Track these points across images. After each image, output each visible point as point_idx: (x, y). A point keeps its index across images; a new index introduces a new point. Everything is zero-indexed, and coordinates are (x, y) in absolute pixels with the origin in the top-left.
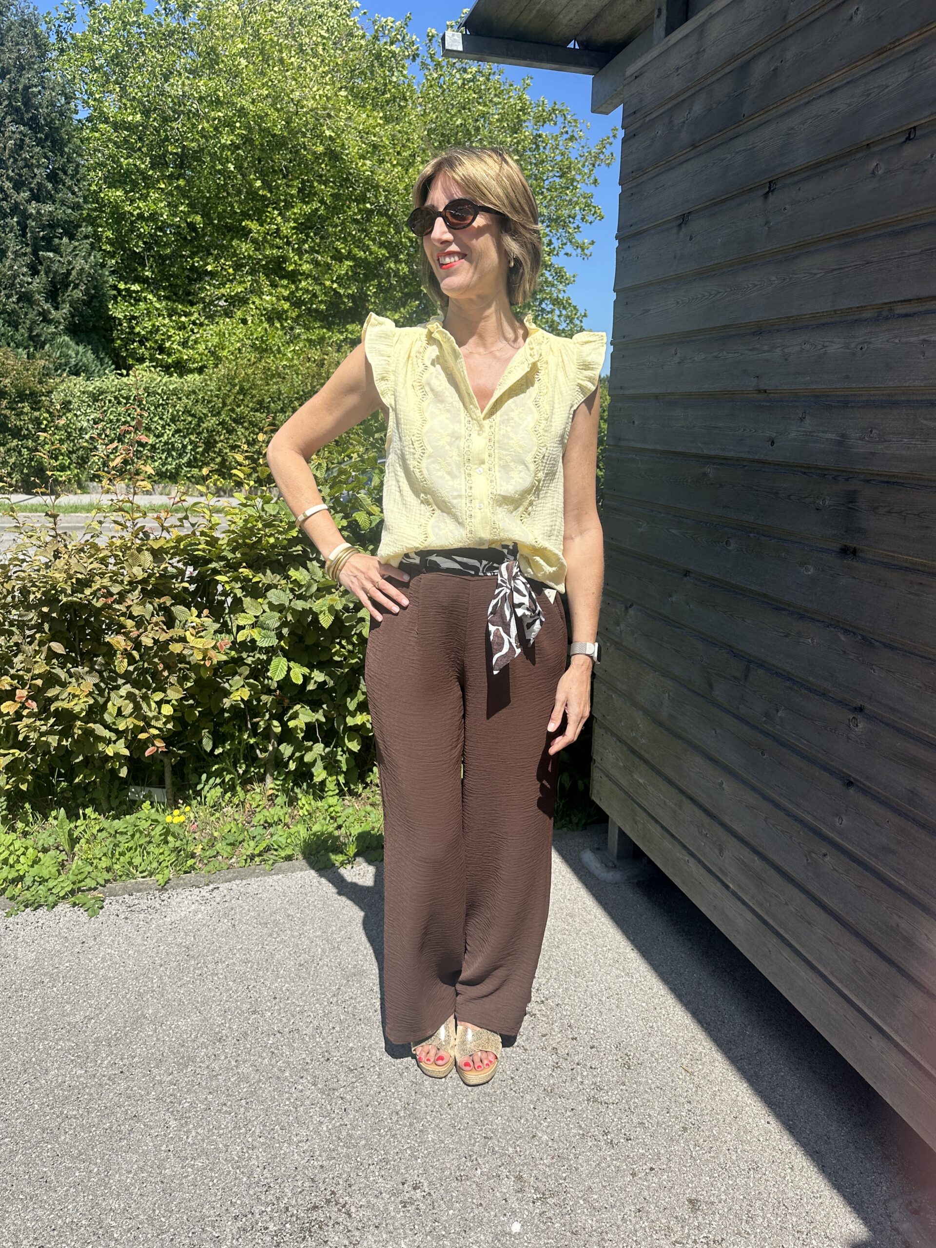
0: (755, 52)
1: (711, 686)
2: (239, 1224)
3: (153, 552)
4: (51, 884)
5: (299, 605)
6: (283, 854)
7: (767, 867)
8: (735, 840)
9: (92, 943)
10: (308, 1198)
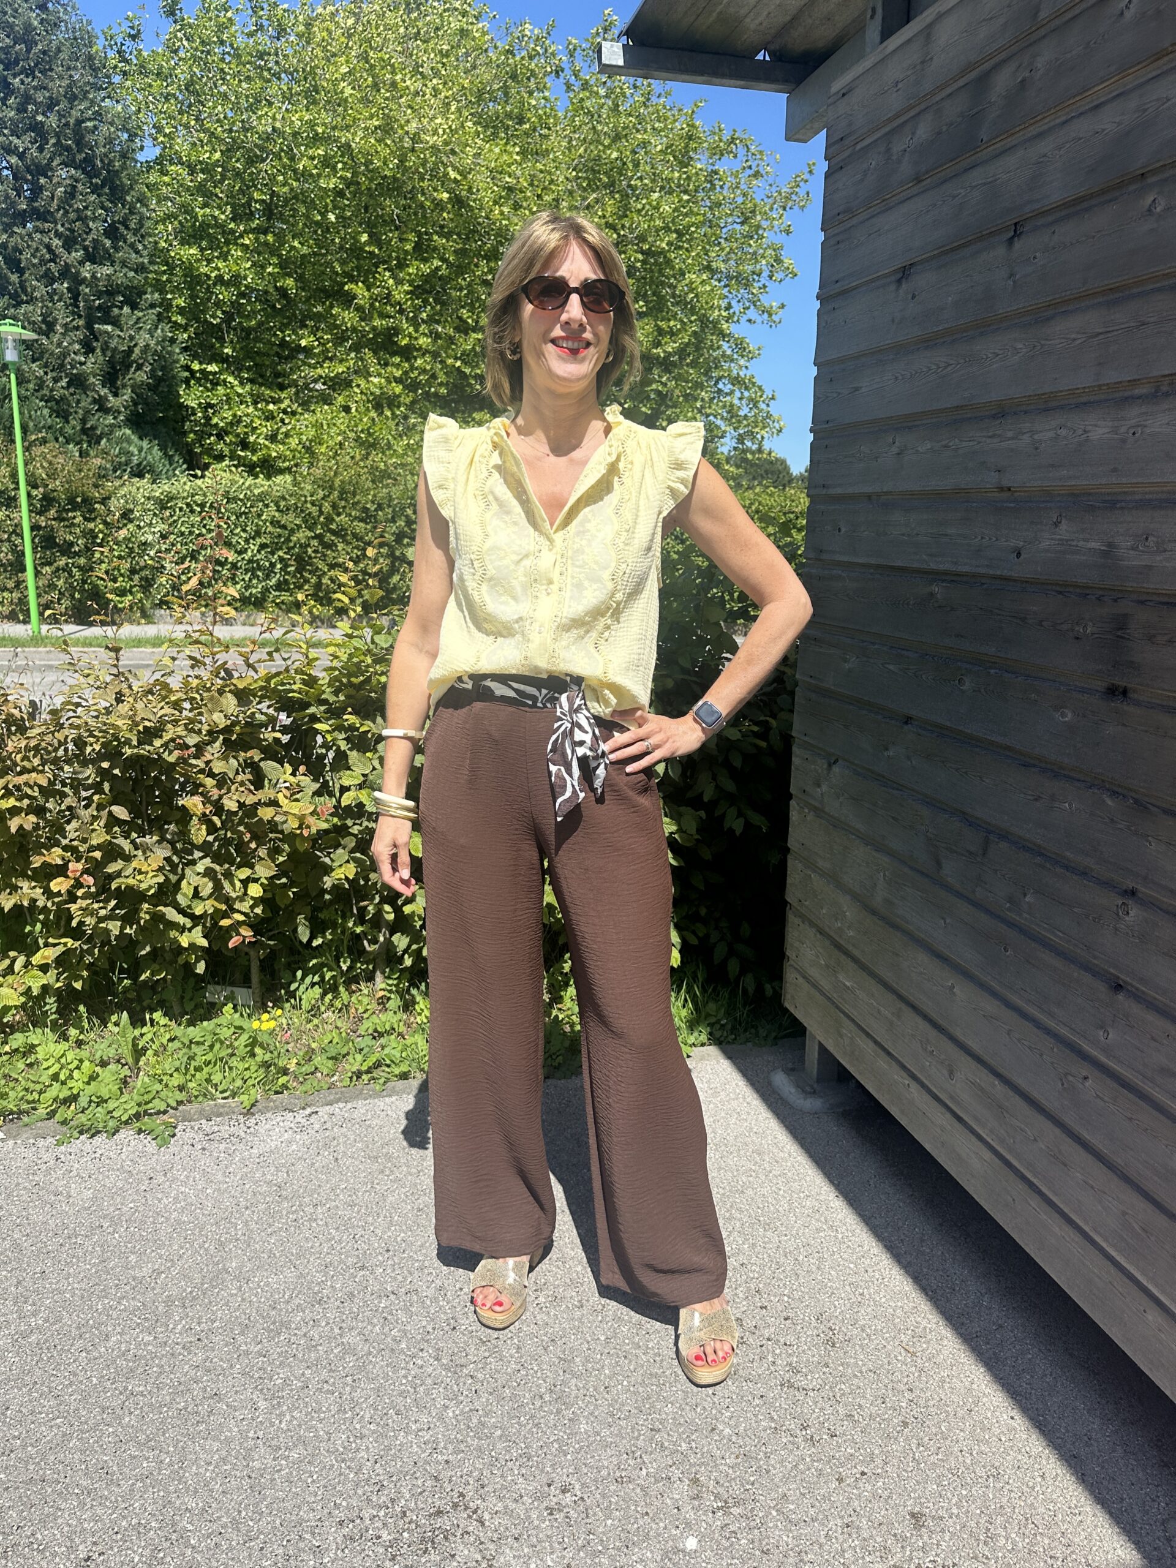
0: (997, 59)
1: (939, 864)
2: (345, 1531)
3: (237, 693)
4: (111, 1105)
6: (397, 1071)
7: (1011, 1093)
8: (969, 1058)
9: (161, 1179)
10: (430, 1501)
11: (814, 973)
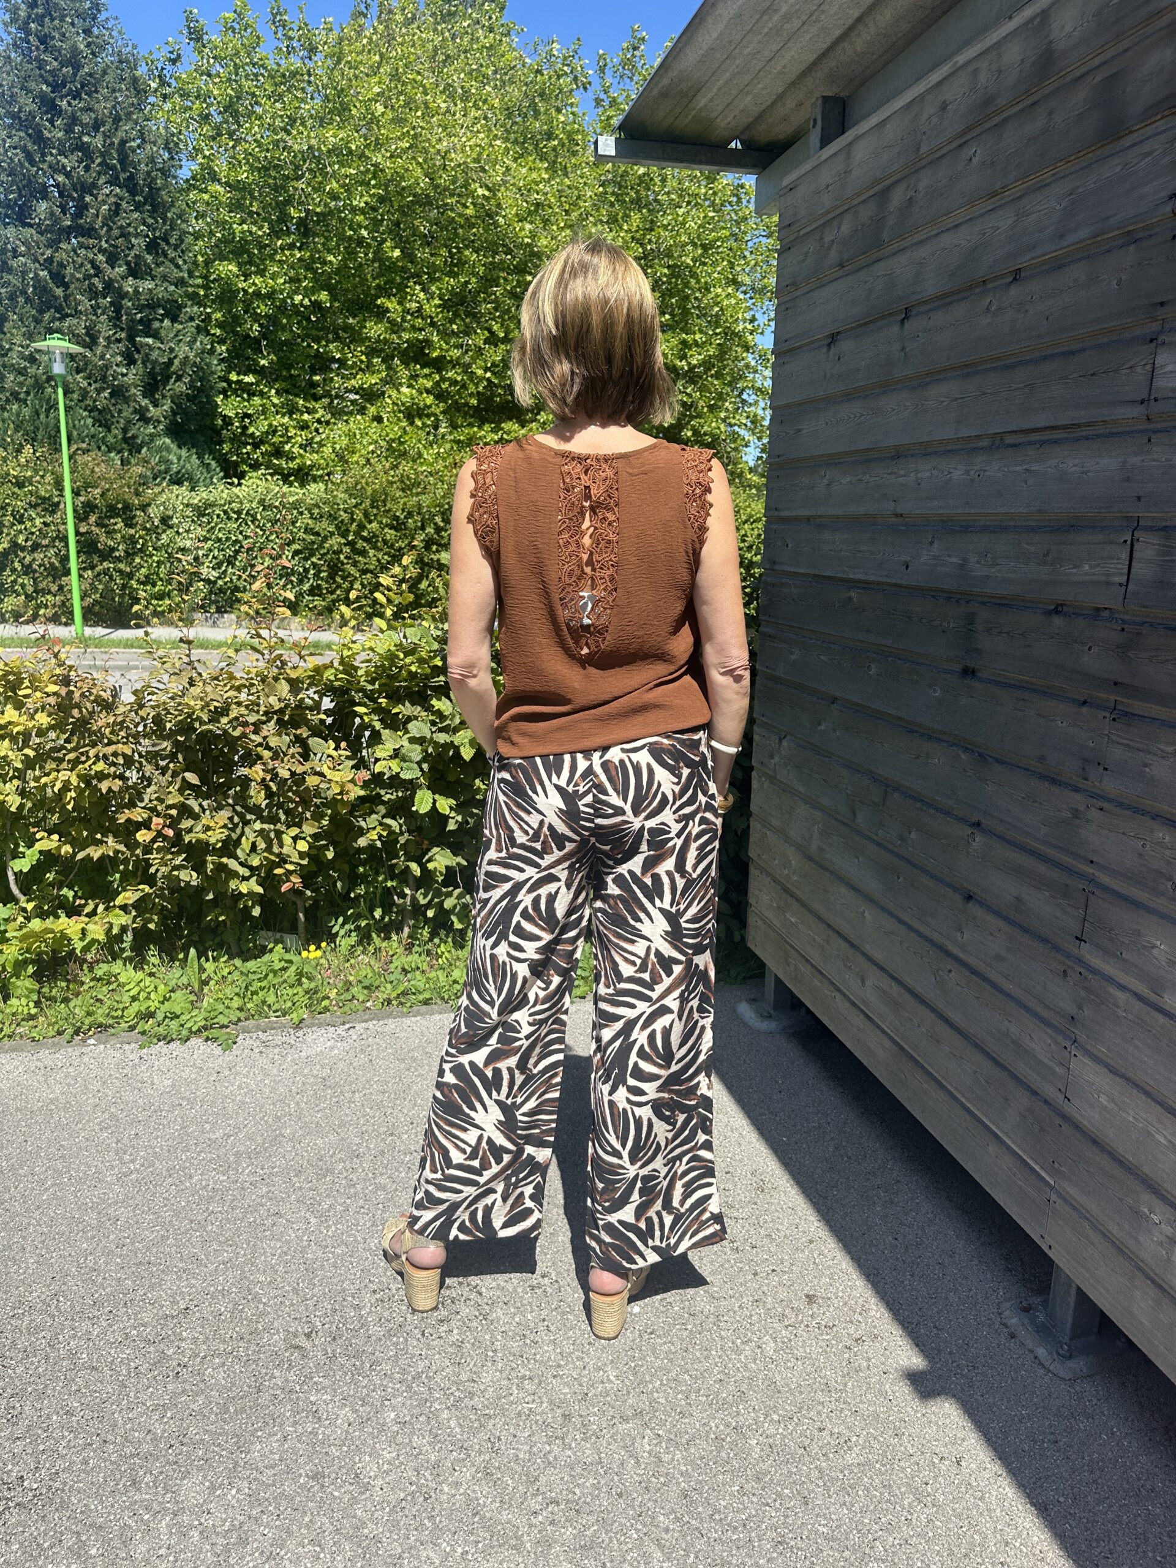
0: (895, 178)
1: (854, 813)
3: (289, 680)
4: (183, 1019)
5: (442, 738)
6: (421, 997)
7: (903, 991)
8: (875, 968)
9: (227, 1073)
11: (769, 914)
